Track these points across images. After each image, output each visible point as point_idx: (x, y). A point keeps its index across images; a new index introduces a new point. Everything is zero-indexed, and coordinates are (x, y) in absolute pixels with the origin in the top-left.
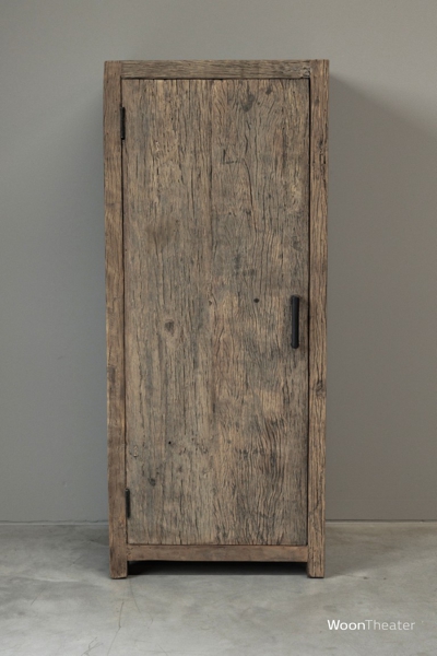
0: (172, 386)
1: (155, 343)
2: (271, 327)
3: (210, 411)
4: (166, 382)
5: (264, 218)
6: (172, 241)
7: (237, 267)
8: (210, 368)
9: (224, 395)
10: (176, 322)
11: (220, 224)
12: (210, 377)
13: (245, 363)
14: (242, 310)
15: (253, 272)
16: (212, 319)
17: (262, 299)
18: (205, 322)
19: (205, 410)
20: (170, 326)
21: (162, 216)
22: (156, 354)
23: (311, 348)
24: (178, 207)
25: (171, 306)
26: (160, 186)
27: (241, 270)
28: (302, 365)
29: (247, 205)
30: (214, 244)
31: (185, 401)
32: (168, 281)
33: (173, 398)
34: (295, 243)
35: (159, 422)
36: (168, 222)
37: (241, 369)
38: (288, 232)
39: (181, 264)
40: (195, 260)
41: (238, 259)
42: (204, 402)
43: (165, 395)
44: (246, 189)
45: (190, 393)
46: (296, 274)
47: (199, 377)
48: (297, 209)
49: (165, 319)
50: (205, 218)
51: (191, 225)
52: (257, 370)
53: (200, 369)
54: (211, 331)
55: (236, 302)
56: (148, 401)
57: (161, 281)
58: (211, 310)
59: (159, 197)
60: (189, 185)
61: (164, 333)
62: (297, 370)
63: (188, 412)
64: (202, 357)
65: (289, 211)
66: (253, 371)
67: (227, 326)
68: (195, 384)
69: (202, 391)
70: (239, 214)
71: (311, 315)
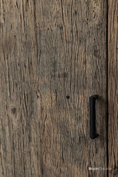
0: (17, 151)
1: (7, 121)
2: (79, 119)
3: (40, 173)
4: (13, 148)
5: (72, 31)
6: (13, 51)
7: (54, 71)
8: (39, 143)
9: (48, 163)
10: (17, 109)
11: (42, 38)
12: (39, 149)
13: (61, 144)
14: (58, 104)
15: (65, 75)
16: (39, 108)
17: (72, 96)
18: (35, 110)
19: (37, 172)
20: (14, 111)
21: (6, 33)
22: (7, 128)
23: (110, 139)
24: (15, 26)
25: (14, 97)
26: (4, 11)
27: (57, 73)
28: (102, 152)
29: (60, 21)
30: (39, 53)
31: (25, 163)
32: (11, 79)
33: (17, 159)
34: (96, 51)
35: (11, 174)
36: (9, 37)
37: (59, 147)
38: (90, 42)
39: (18, 68)
40: (27, 65)
41: (54, 64)
42: (36, 166)
43: (13, 157)
44: (59, 8)
45: (27, 158)
46: (96, 77)
47: (32, 148)
48: (97, 22)
49: (11, 105)
50: (32, 33)
51: (24, 39)
52: (69, 150)
53: (33, 143)
54: (39, 117)
55: (54, 97)
56: (5, 159)
57: (8, 80)
58: (39, 101)
59: (4, 19)
60: (21, 8)
61: (11, 115)
62: (98, 155)
63: (27, 171)
64: (34, 135)
65: (91, 24)
66: (67, 151)
67: (49, 115)
68: (30, 152)
69: (34, 158)
70: (54, 28)
71: (110, 112)
